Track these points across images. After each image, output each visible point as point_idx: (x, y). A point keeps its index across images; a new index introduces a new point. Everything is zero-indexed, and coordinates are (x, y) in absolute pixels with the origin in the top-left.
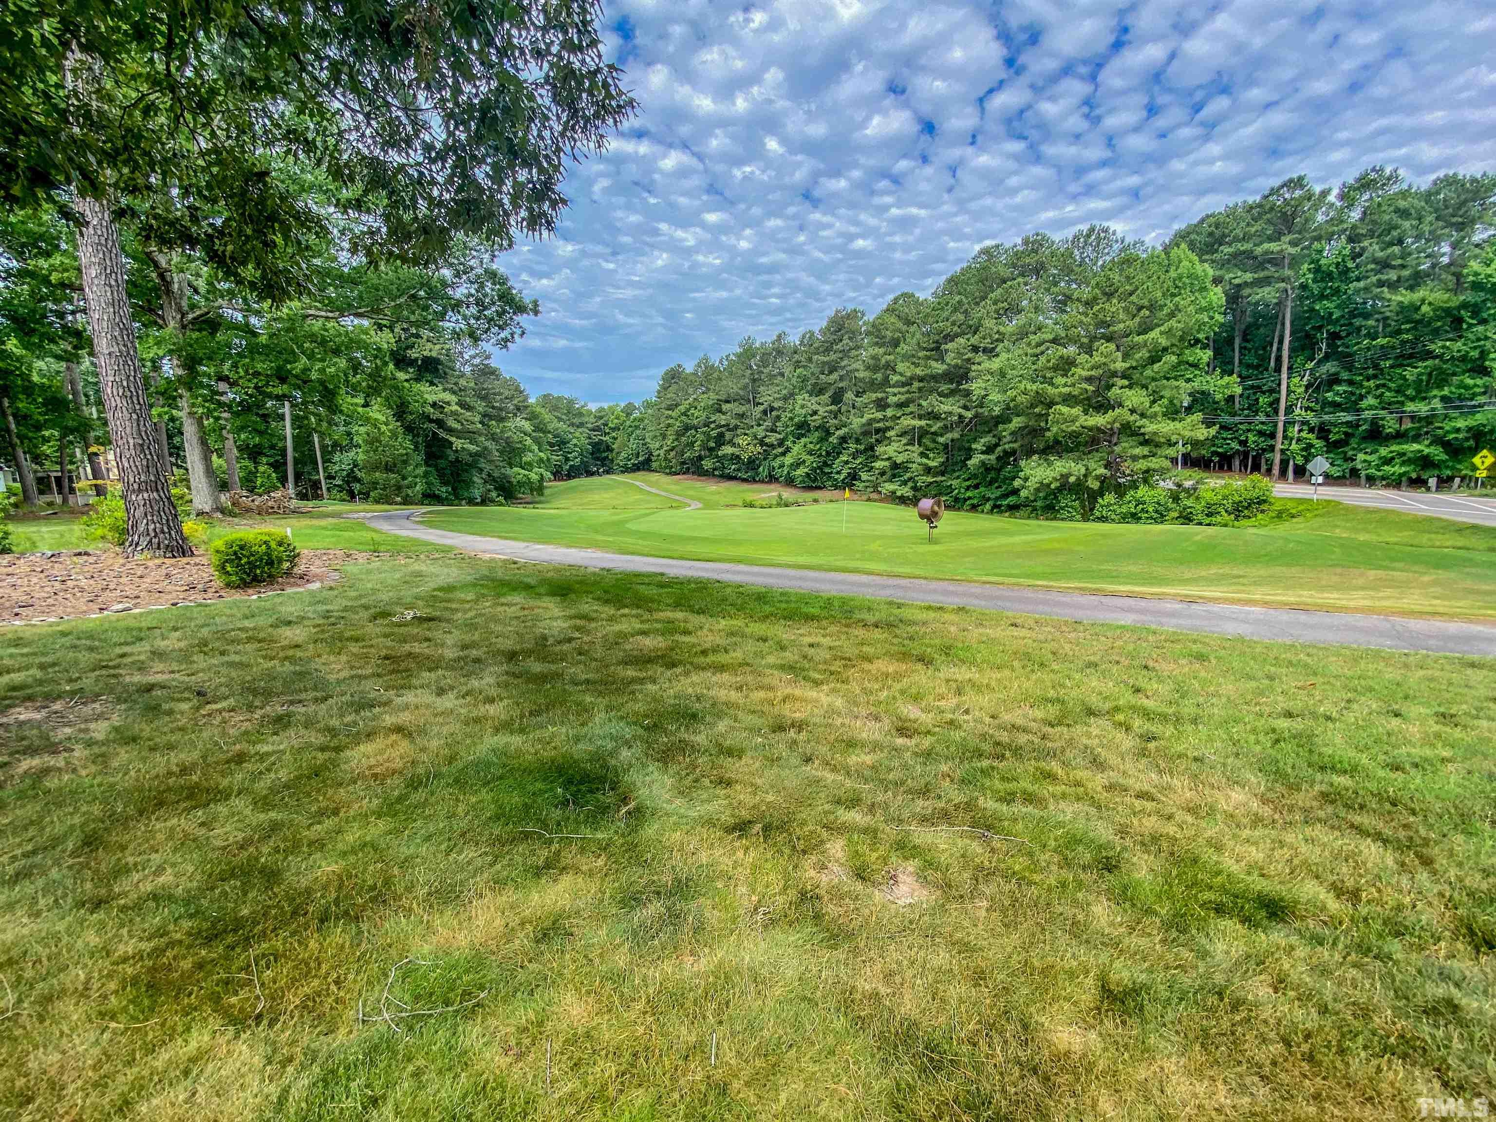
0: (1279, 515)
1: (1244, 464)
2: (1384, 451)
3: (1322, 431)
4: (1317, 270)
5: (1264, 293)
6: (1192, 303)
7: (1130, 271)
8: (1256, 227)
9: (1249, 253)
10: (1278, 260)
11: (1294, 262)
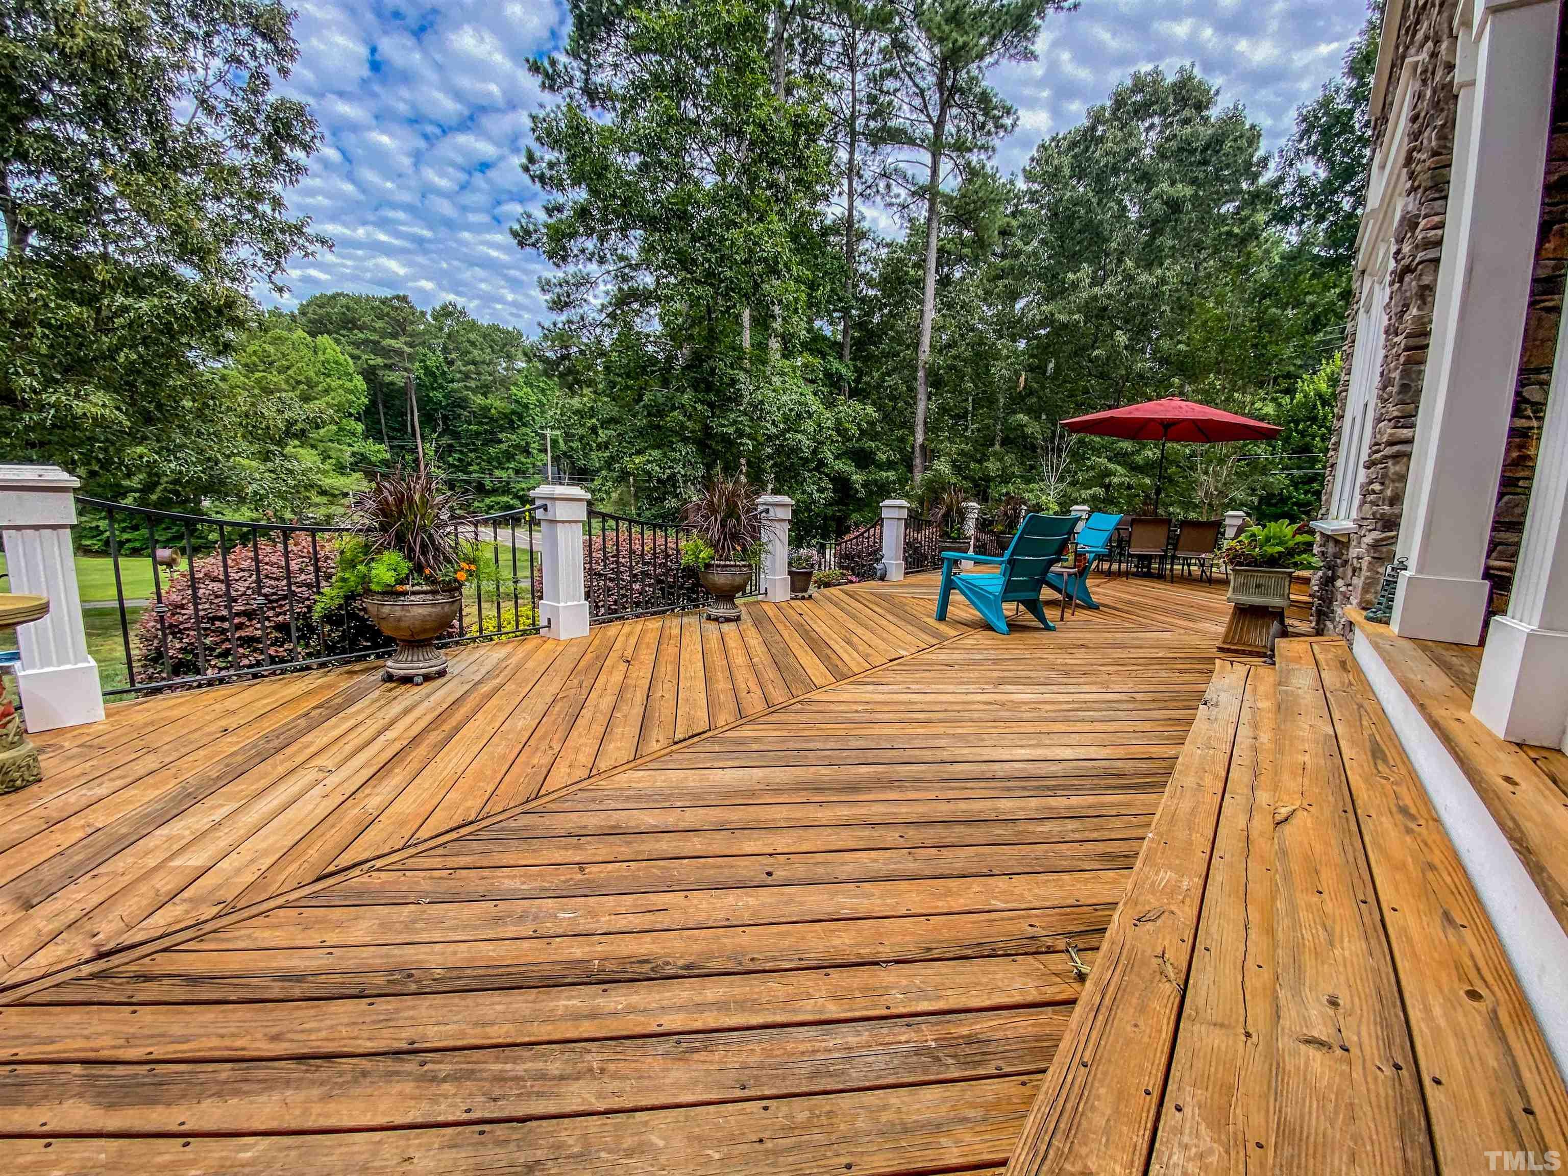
2: (487, 501)
4: (426, 368)
5: (396, 377)
6: (341, 386)
7: (284, 348)
8: (379, 324)
9: (376, 343)
10: (400, 353)
11: (411, 358)
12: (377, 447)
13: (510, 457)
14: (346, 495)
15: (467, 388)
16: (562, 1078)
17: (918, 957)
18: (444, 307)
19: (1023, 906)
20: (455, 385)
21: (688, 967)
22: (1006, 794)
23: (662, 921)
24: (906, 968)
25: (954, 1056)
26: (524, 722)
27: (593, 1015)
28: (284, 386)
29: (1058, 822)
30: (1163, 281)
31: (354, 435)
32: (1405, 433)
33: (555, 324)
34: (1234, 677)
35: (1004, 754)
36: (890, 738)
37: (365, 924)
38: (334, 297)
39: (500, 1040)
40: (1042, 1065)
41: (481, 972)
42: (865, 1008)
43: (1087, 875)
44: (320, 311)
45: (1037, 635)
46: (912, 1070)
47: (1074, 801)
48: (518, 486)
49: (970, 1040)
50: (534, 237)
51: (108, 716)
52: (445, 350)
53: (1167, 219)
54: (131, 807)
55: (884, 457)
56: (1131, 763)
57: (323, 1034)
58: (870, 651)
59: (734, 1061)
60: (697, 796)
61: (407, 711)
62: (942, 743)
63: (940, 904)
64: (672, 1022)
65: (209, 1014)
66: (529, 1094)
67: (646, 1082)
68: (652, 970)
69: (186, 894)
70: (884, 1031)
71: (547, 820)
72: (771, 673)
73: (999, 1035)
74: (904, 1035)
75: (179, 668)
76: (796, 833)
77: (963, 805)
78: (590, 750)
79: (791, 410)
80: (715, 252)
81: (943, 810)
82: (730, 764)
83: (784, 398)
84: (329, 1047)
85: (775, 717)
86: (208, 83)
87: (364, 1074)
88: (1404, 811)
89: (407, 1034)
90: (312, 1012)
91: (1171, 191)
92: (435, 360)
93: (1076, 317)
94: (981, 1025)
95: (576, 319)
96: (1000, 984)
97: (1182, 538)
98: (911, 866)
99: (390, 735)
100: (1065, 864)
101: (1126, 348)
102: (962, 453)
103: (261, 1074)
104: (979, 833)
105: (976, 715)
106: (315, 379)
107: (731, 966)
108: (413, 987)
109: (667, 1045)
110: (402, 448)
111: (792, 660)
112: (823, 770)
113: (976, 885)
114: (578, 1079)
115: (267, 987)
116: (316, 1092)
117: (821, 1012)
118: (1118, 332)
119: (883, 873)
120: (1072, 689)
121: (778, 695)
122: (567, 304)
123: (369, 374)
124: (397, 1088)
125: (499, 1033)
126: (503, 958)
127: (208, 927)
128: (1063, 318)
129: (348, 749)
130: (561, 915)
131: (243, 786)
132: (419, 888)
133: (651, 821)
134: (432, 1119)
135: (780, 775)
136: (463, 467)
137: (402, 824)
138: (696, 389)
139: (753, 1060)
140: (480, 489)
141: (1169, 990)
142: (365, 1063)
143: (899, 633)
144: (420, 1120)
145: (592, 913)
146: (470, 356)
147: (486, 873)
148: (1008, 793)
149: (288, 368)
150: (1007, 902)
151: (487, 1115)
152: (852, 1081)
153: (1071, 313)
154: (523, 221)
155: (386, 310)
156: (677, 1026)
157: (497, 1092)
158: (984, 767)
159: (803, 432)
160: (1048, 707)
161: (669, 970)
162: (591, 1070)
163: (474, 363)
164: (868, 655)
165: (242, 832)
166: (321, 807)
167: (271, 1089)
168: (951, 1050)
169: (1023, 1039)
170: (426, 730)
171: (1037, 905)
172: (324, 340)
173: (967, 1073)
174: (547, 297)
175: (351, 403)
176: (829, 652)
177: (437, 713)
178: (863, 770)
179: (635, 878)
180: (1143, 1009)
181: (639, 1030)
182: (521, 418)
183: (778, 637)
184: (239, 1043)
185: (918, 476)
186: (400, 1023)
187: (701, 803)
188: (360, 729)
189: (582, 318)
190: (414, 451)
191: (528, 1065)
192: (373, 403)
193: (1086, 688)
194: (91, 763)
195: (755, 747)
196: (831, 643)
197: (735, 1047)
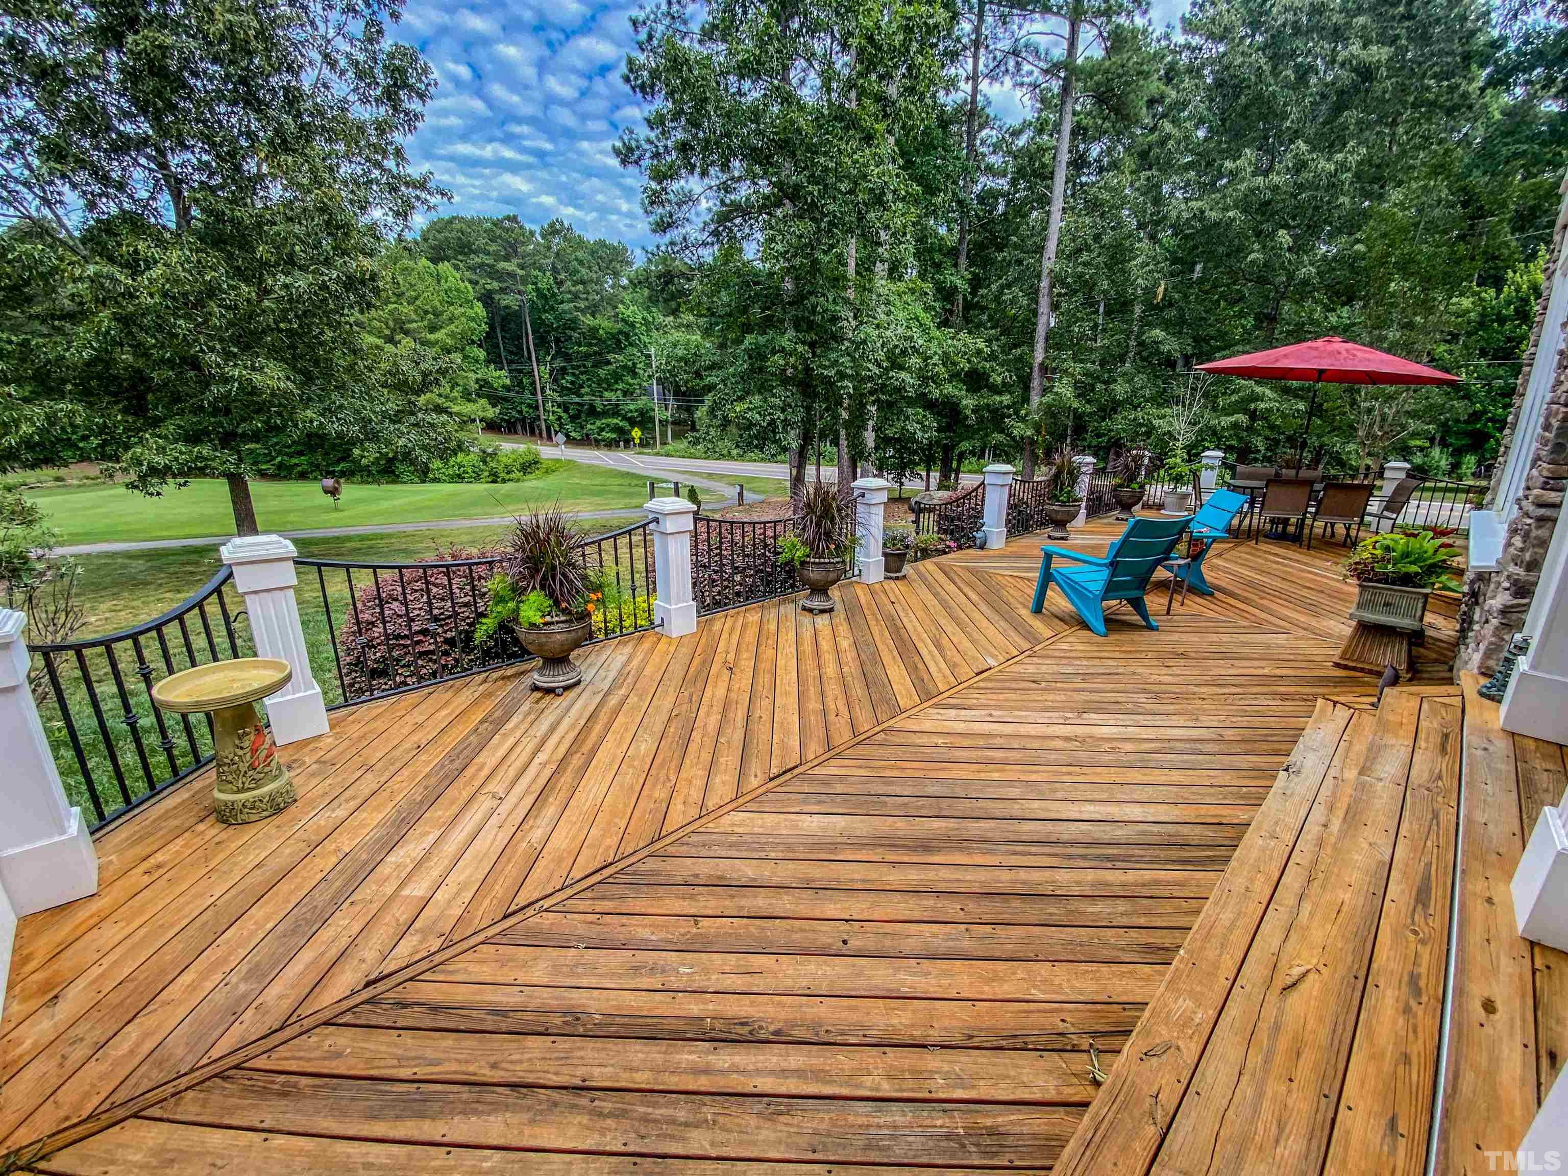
0: (547, 471)
1: (524, 428)
2: (598, 423)
3: (565, 407)
4: (537, 290)
5: (509, 301)
6: (463, 314)
7: (411, 279)
8: (493, 248)
9: (491, 266)
10: (512, 275)
11: (524, 281)
12: (498, 373)
13: (618, 378)
14: (474, 421)
15: (577, 309)
16: (686, 1124)
17: (960, 1044)
18: (552, 225)
19: (1059, 998)
20: (565, 306)
21: (777, 1033)
22: (1065, 863)
23: (758, 983)
24: (950, 1055)
25: (977, 1145)
26: (646, 746)
27: (706, 1071)
28: (414, 316)
29: (1109, 901)
30: (1343, 167)
31: (477, 361)
32: (1552, 496)
33: (658, 247)
34: (1331, 726)
35: (1072, 811)
36: (967, 782)
37: (542, 965)
38: (451, 221)
39: (643, 1086)
40: (1048, 1163)
41: (626, 1020)
42: (912, 1090)
43: (1124, 968)
44: (439, 236)
45: (1136, 636)
46: (943, 1152)
47: (1131, 876)
48: (626, 408)
49: (993, 1132)
50: (637, 153)
51: (332, 727)
52: (555, 270)
53: (1356, 88)
54: (366, 831)
55: (999, 380)
56: (1198, 829)
57: (525, 1066)
58: (958, 659)
59: (809, 1125)
60: (789, 848)
61: (553, 729)
62: (1013, 792)
63: (986, 988)
64: (766, 1084)
65: (449, 1040)
66: (665, 1136)
67: (745, 1137)
68: (751, 1032)
69: (417, 925)
70: (925, 1112)
71: (669, 866)
72: (858, 690)
73: (1017, 1129)
74: (940, 1122)
75: (375, 674)
76: (871, 897)
77: (1023, 875)
78: (700, 783)
79: (897, 346)
80: (818, 183)
81: (1004, 879)
82: (816, 809)
83: (888, 333)
84: (531, 1079)
85: (861, 750)
86: (330, 36)
87: (555, 1104)
88: (1414, 980)
89: (580, 1072)
90: (515, 1045)
91: (1363, 54)
92: (545, 281)
93: (1231, 214)
94: (1004, 1119)
95: (678, 239)
96: (1025, 1079)
97: (1325, 501)
98: (966, 945)
99: (542, 757)
100: (1106, 954)
101: (1290, 249)
102: (1087, 374)
103: (488, 1097)
104: (1033, 911)
105: (1053, 756)
106: (440, 308)
107: (809, 1036)
108: (581, 1030)
109: (759, 1106)
110: (520, 371)
111: (880, 670)
112: (900, 823)
113: (1021, 969)
114: (697, 1127)
115: (481, 1020)
116: (526, 1116)
117: (877, 1090)
118: (1282, 232)
119: (942, 950)
120: (1159, 720)
121: (865, 723)
122: (669, 225)
123: (487, 299)
124: (578, 1119)
125: (642, 1079)
126: (640, 1008)
127: (437, 959)
128: (1214, 215)
129: (512, 772)
130: (681, 970)
131: (440, 813)
132: (577, 932)
133: (750, 874)
134: (601, 1148)
135: (861, 826)
136: (575, 389)
137: (560, 860)
138: (797, 328)
139: (824, 1126)
140: (593, 412)
141: (1151, 1132)
142: (555, 1095)
143: (991, 631)
144: (594, 1148)
145: (705, 971)
146: (578, 276)
147: (624, 919)
148: (1069, 861)
149: (416, 298)
150: (1044, 992)
151: (638, 1150)
152: (896, 1156)
153: (1226, 209)
154: (626, 138)
155: (498, 232)
156: (767, 1089)
157: (643, 1131)
158: (1049, 826)
159: (908, 370)
160: (1129, 747)
161: (763, 1035)
162: (706, 1121)
163: (582, 282)
164: (955, 665)
165: (446, 862)
166: (499, 838)
167: (495, 1111)
168: (975, 1139)
169: (1034, 1136)
170: (569, 753)
171: (1072, 998)
172: (445, 267)
173: (985, 1162)
174: (651, 219)
175: (473, 330)
176: (917, 659)
177: (576, 731)
178: (937, 824)
179: (737, 936)
180: (1125, 1149)
181: (739, 1089)
182: (627, 336)
183: (868, 636)
184: (472, 1068)
185: (1035, 400)
186: (575, 1062)
187: (791, 855)
188: (518, 750)
189: (685, 239)
190: (531, 374)
191: (663, 1111)
192: (492, 327)
193: (1175, 720)
194: (328, 781)
195: (839, 788)
196: (920, 645)
197: (810, 1114)
